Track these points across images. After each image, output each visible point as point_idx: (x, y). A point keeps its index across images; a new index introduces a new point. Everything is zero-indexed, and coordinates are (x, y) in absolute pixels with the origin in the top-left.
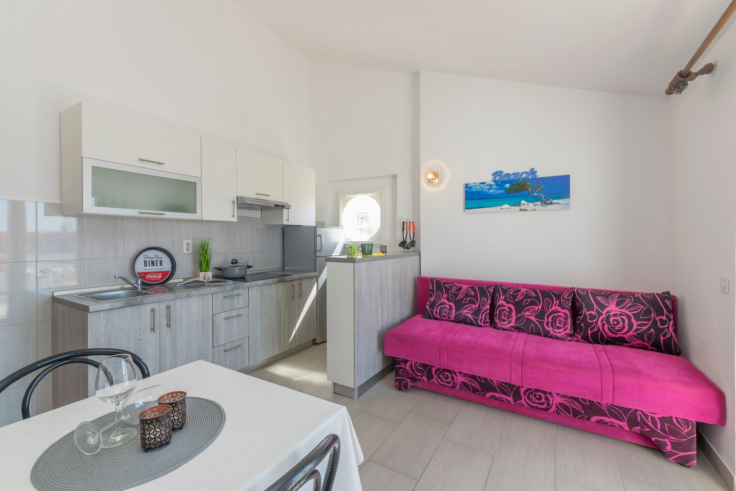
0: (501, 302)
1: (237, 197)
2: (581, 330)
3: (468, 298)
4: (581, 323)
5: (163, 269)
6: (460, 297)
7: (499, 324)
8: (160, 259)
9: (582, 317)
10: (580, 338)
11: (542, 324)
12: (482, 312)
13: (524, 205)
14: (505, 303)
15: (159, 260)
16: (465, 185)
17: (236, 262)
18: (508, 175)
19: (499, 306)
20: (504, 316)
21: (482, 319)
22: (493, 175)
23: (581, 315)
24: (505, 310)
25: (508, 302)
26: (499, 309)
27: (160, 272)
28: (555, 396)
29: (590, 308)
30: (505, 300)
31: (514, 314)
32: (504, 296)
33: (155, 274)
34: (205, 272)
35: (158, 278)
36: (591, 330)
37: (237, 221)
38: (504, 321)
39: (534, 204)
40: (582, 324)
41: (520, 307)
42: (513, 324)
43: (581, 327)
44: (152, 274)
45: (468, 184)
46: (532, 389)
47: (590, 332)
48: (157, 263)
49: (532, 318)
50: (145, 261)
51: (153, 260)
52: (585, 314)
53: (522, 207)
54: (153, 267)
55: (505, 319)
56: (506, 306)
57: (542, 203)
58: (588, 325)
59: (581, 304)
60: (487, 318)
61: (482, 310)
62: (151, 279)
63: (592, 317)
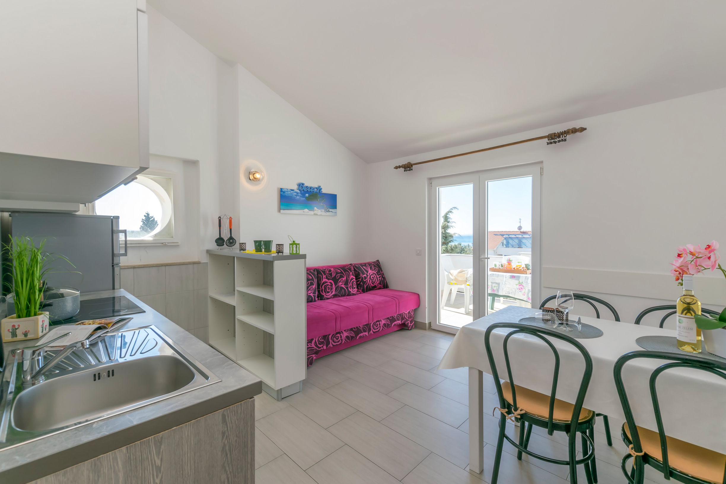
0: (324, 280)
2: (361, 287)
3: (309, 282)
4: (360, 282)
7: (325, 296)
9: (361, 279)
10: (361, 291)
11: (347, 288)
13: (316, 210)
14: (327, 280)
16: (280, 189)
18: (307, 188)
19: (324, 283)
20: (328, 289)
22: (298, 185)
23: (360, 278)
24: (328, 285)
25: (329, 279)
26: (324, 285)
29: (363, 274)
30: (327, 278)
31: (334, 286)
32: (325, 276)
36: (366, 285)
38: (328, 292)
39: (321, 211)
40: (361, 283)
41: (336, 280)
42: (334, 293)
43: (361, 285)
45: (282, 189)
47: (365, 286)
49: (343, 286)
52: (362, 277)
53: (315, 212)
55: (329, 291)
56: (328, 282)
57: (325, 210)
58: (364, 283)
59: (359, 272)
63: (365, 278)
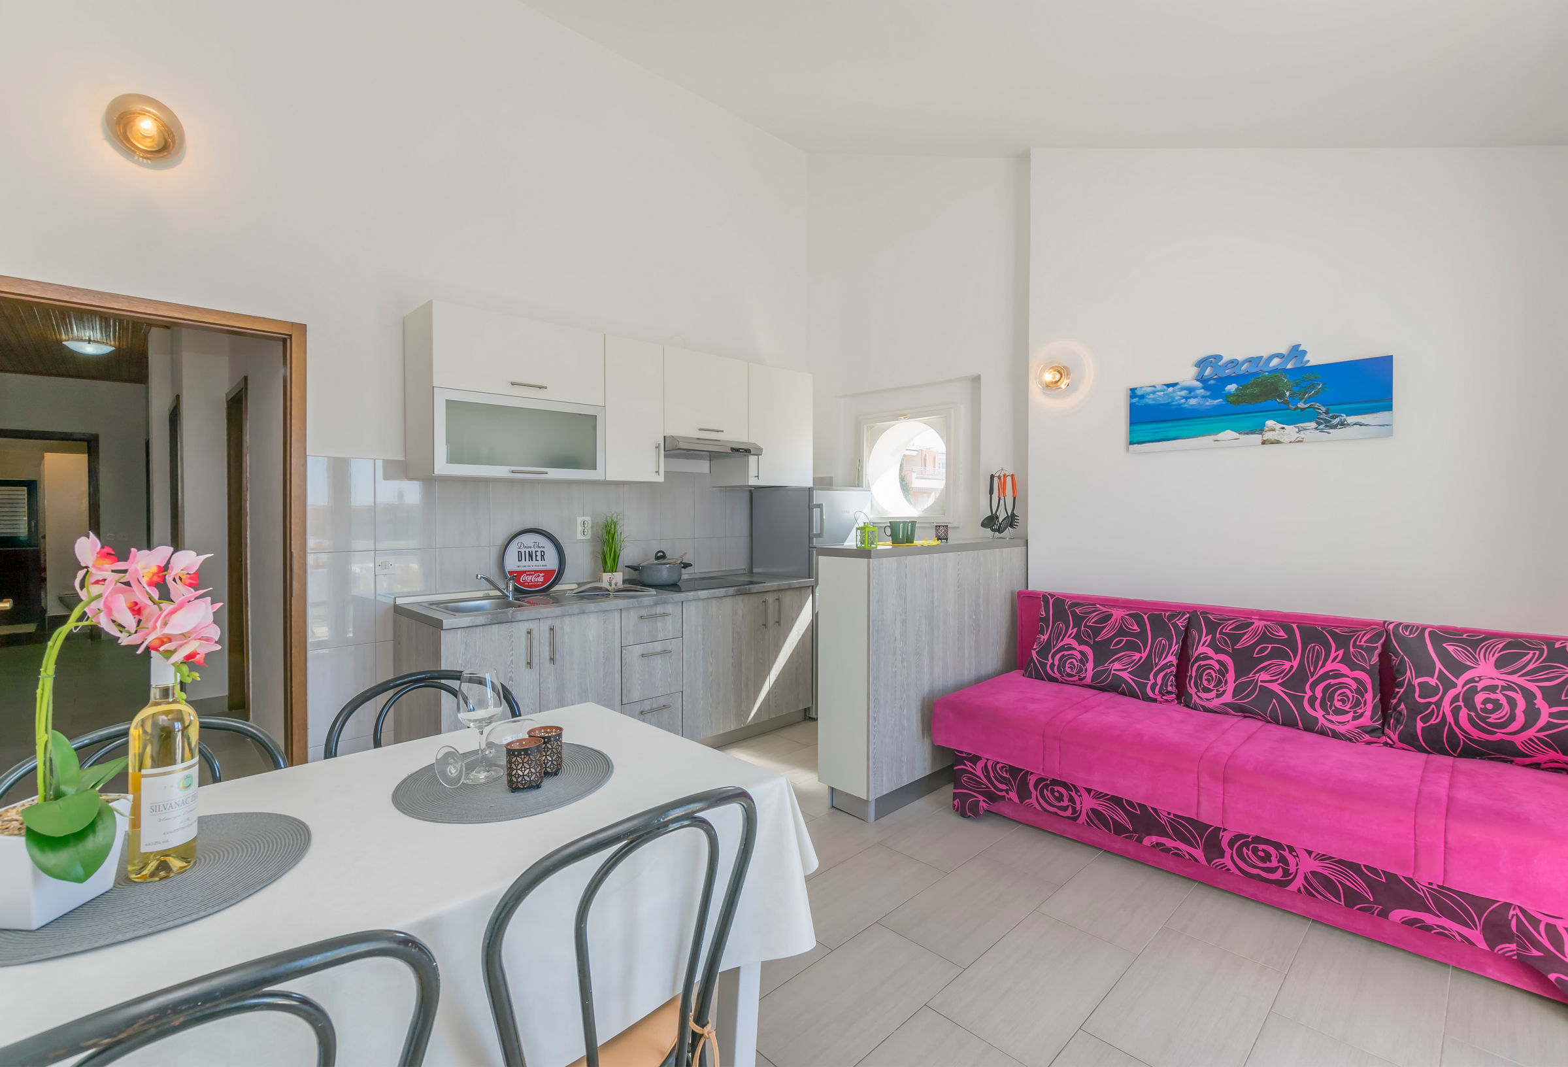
0: (1202, 649)
1: (665, 437)
2: (1398, 721)
3: (1125, 639)
4: (1398, 704)
5: (546, 566)
6: (1105, 634)
7: (1195, 698)
8: (542, 549)
9: (1402, 690)
10: (1395, 737)
11: (1298, 701)
12: (1155, 670)
13: (1273, 430)
14: (1211, 652)
15: (539, 550)
16: (1129, 392)
17: (664, 557)
18: (1234, 365)
19: (1198, 659)
20: (1209, 680)
21: (1155, 684)
22: (1196, 366)
23: (1400, 685)
24: (1210, 667)
25: (1218, 650)
26: (1197, 665)
27: (541, 572)
28: (1303, 855)
29: (1421, 671)
30: (1213, 645)
31: (1231, 676)
32: (1210, 637)
33: (533, 575)
34: (610, 574)
35: (538, 582)
36: (1425, 720)
37: (663, 481)
38: (1207, 690)
39: (1298, 427)
40: (1403, 706)
41: (1245, 662)
42: (1228, 698)
43: (1400, 713)
44: (529, 575)
45: (1136, 389)
46: (1248, 837)
47: (1420, 725)
48: (536, 556)
49: (1276, 688)
50: (519, 552)
51: (530, 550)
52: (1410, 685)
53: (1268, 435)
54: (531, 563)
55: (1211, 687)
56: (1211, 658)
57: (1319, 424)
58: (1415, 710)
59: (1402, 661)
60: (1169, 684)
61: (1156, 665)
62: (528, 583)
63: (1427, 690)
